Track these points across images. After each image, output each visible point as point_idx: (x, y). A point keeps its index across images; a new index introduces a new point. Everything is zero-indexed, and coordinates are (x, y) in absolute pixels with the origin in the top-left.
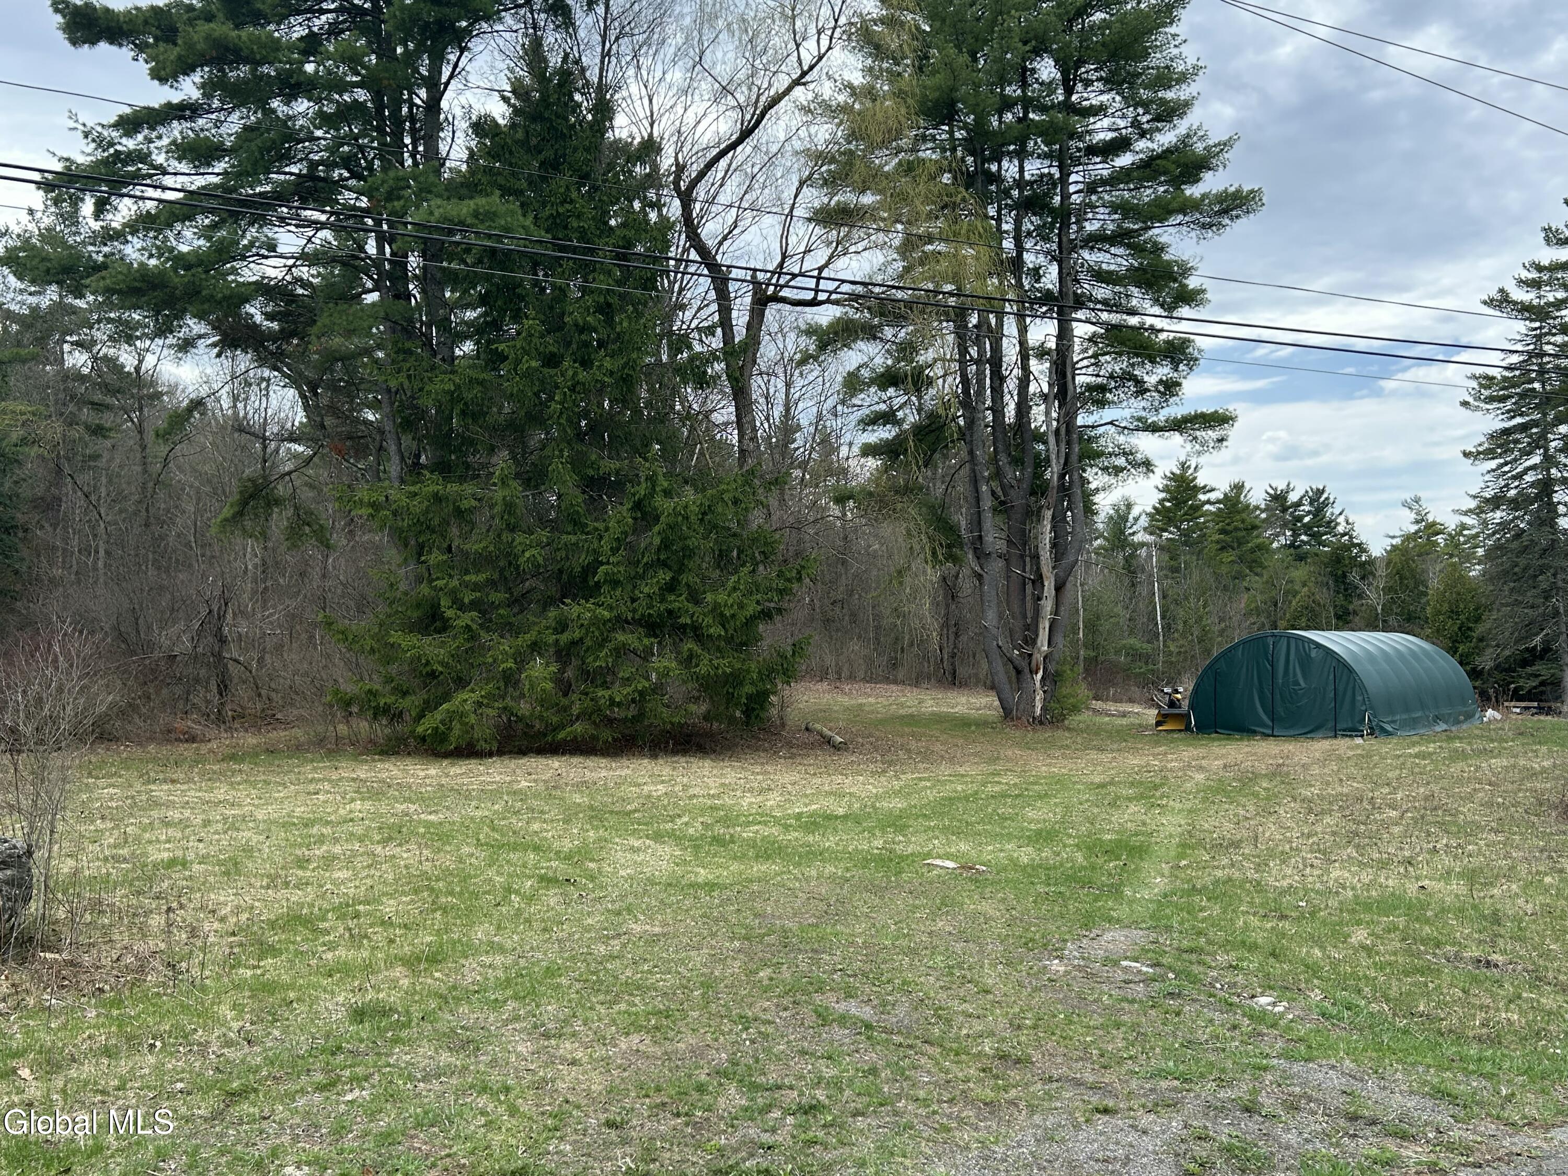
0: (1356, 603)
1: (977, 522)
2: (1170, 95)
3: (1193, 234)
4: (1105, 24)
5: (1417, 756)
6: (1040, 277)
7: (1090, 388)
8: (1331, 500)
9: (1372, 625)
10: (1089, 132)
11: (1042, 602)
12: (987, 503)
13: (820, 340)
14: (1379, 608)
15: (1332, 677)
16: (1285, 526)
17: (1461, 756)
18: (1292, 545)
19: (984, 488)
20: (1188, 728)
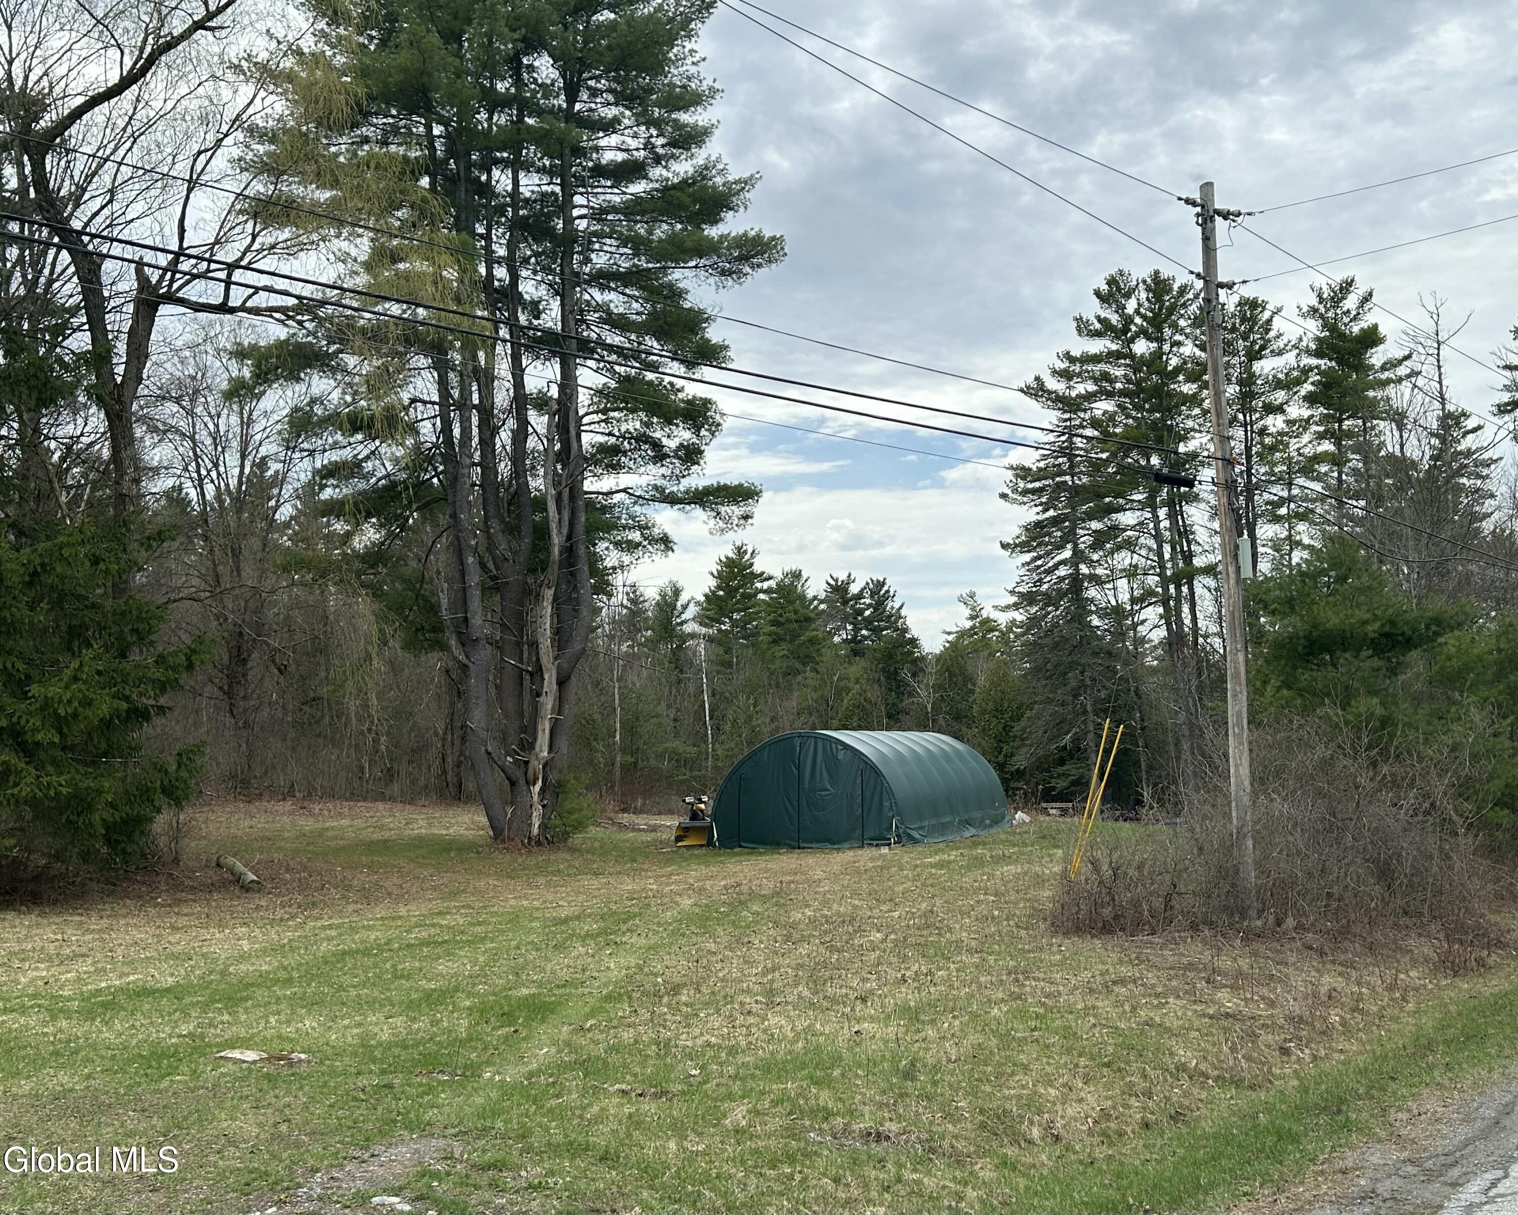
0: (907, 701)
1: (462, 601)
2: (685, 117)
3: (712, 280)
4: (612, 26)
5: (933, 866)
6: (540, 313)
7: (603, 449)
8: (892, 594)
9: (922, 726)
10: (597, 149)
11: (541, 699)
12: (474, 578)
13: (258, 366)
14: (929, 707)
15: (859, 781)
16: (845, 620)
17: (979, 862)
18: (854, 640)
19: (471, 560)
20: (710, 843)
